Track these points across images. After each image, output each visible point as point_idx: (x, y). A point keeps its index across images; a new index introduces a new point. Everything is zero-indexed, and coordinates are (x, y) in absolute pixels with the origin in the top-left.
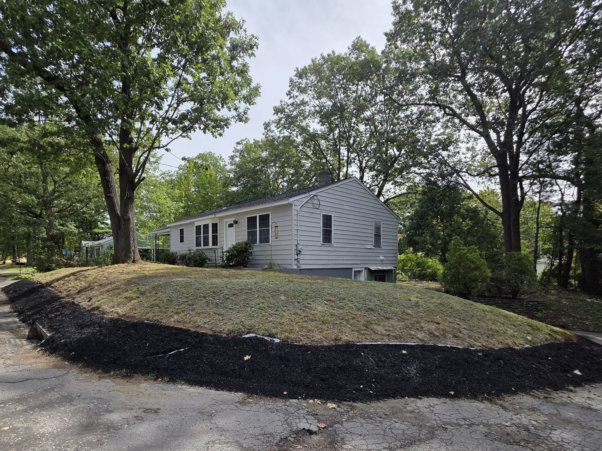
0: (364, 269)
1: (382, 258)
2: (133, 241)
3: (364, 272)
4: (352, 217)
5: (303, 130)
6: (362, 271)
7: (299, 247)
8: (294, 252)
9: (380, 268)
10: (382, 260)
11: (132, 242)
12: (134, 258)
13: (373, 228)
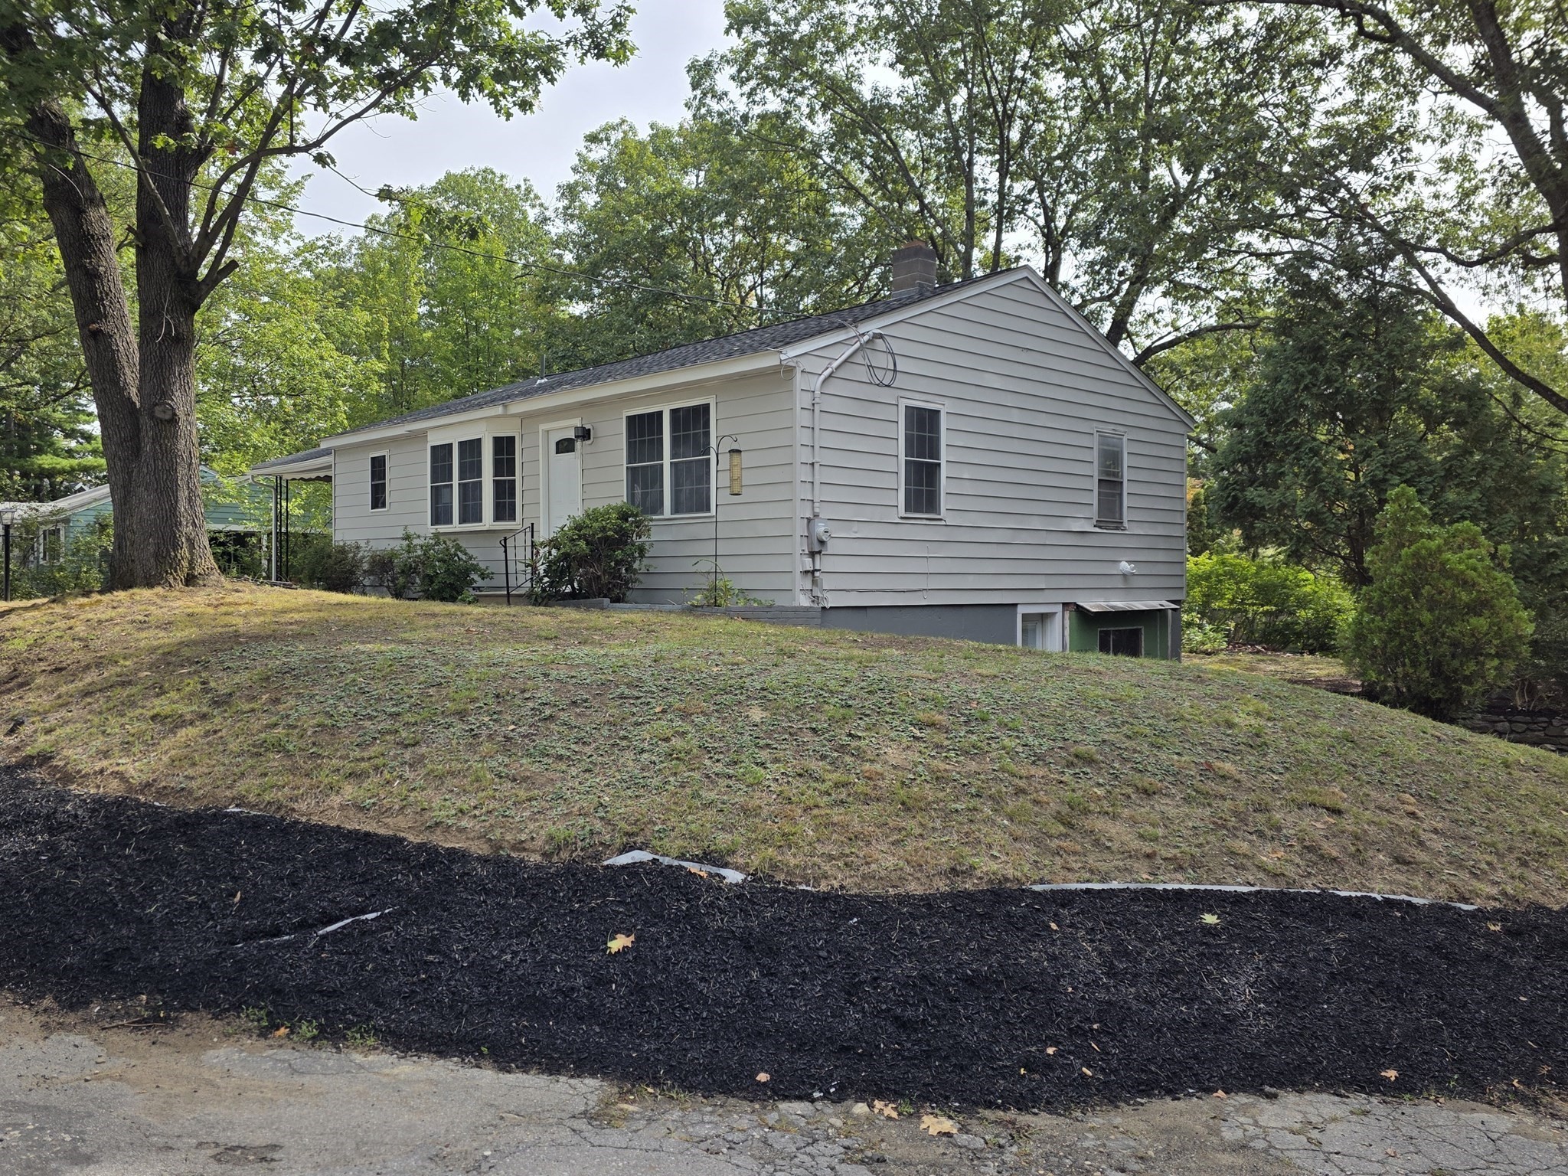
0: (1059, 608)
1: (1125, 566)
2: (190, 500)
3: (1058, 618)
4: (1016, 415)
5: (837, 91)
6: (1054, 614)
7: (820, 528)
8: (801, 546)
9: (1120, 604)
10: (1125, 576)
11: (183, 505)
12: (192, 567)
13: (1094, 456)
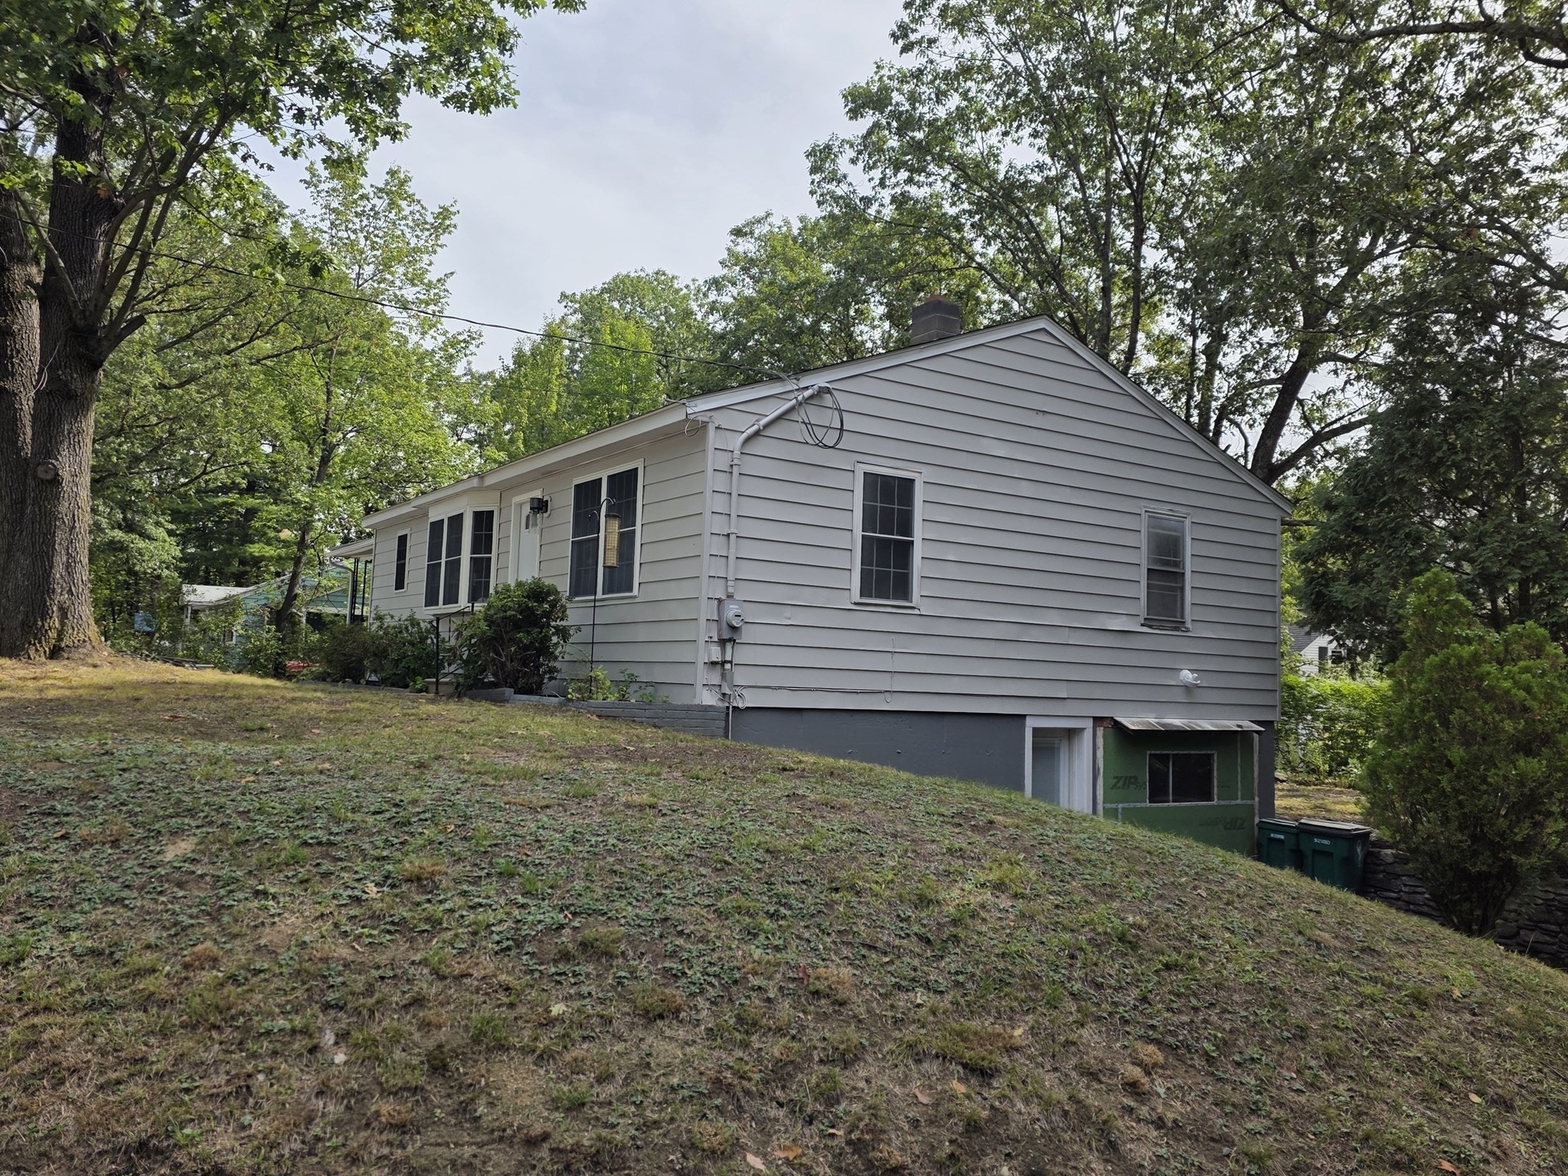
0: (1089, 724)
1: (1187, 676)
3: (1088, 736)
4: (1025, 489)
6: (1083, 729)
7: (731, 610)
8: (705, 632)
9: (1177, 722)
10: (1188, 688)
12: (60, 638)
13: (1142, 541)
